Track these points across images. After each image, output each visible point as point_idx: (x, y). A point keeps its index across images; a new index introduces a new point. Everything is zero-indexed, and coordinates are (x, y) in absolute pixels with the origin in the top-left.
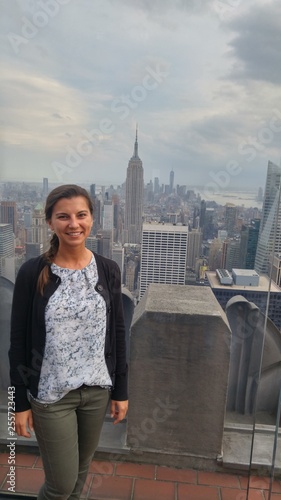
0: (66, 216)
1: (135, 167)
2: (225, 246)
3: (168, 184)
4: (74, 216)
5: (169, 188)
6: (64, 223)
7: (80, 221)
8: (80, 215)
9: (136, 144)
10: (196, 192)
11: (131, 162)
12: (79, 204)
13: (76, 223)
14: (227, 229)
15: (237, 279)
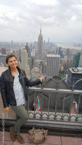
0: (11, 62)
1: (41, 37)
2: (68, 60)
3: (48, 42)
4: (13, 61)
5: (48, 43)
6: (11, 63)
7: (15, 62)
8: (15, 61)
9: (41, 31)
10: (56, 44)
11: (39, 36)
12: (14, 58)
13: (14, 63)
14: (67, 55)
15: (79, 70)
